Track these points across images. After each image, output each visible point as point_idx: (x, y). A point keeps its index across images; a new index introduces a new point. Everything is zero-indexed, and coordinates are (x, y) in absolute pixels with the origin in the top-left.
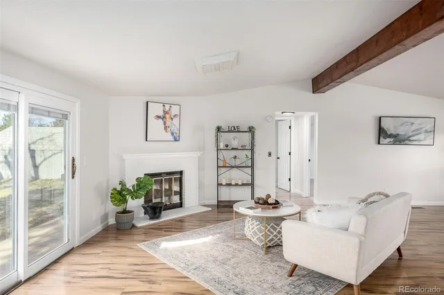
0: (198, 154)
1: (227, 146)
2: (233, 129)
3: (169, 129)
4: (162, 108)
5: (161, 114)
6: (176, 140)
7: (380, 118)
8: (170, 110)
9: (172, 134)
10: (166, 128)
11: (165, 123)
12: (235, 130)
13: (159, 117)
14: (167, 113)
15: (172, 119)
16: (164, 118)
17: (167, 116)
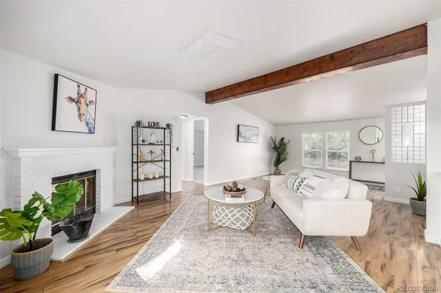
0: (113, 149)
1: (143, 141)
2: (153, 124)
3: (83, 118)
4: (76, 89)
5: (75, 96)
6: (91, 132)
7: (239, 126)
8: (85, 93)
9: (87, 124)
10: (80, 115)
11: (79, 109)
12: (154, 126)
13: (71, 99)
14: (80, 96)
15: (87, 105)
16: (78, 102)
17: (82, 101)
